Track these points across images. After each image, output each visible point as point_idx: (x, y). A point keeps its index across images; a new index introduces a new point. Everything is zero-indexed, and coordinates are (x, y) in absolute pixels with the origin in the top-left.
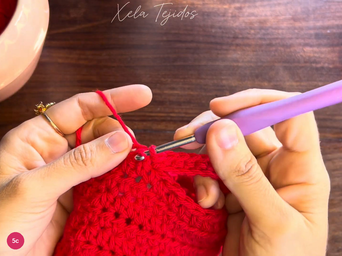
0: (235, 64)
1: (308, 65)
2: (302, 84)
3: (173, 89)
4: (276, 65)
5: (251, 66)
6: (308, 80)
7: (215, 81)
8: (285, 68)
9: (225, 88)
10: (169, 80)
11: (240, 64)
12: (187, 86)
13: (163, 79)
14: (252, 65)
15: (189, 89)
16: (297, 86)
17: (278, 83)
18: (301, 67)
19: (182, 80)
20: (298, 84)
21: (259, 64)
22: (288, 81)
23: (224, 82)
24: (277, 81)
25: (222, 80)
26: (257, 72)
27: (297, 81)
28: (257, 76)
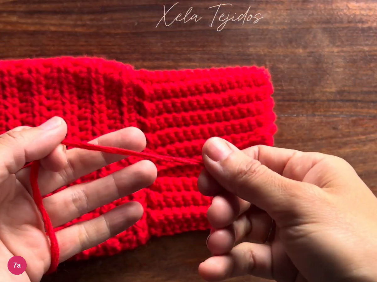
0: (265, 27)
1: (352, 25)
2: (344, 49)
3: (190, 60)
4: (314, 26)
5: (284, 29)
6: (351, 45)
7: (241, 49)
8: (325, 30)
9: (251, 57)
10: (185, 49)
11: (270, 27)
12: (206, 56)
13: (178, 49)
14: (285, 27)
15: (208, 60)
16: (338, 52)
17: (315, 50)
18: (344, 28)
19: (200, 49)
20: (340, 49)
21: (294, 26)
22: (328, 46)
23: (252, 50)
24: (315, 47)
25: (249, 47)
26: (290, 36)
27: (338, 46)
28: (290, 42)
